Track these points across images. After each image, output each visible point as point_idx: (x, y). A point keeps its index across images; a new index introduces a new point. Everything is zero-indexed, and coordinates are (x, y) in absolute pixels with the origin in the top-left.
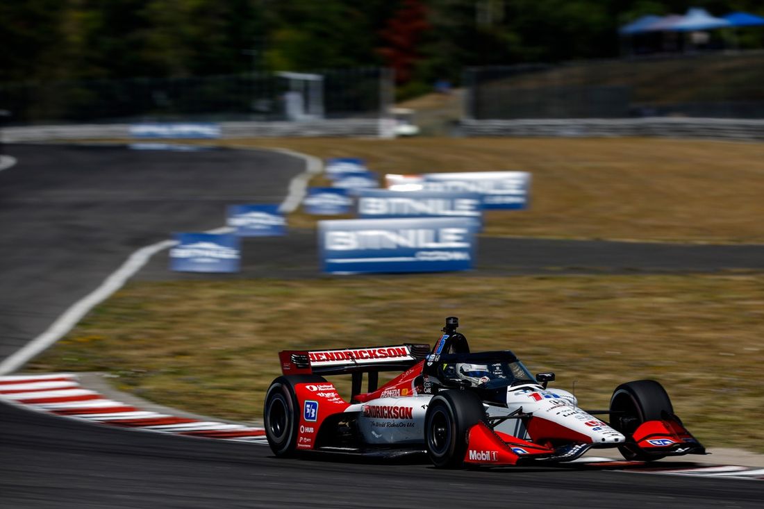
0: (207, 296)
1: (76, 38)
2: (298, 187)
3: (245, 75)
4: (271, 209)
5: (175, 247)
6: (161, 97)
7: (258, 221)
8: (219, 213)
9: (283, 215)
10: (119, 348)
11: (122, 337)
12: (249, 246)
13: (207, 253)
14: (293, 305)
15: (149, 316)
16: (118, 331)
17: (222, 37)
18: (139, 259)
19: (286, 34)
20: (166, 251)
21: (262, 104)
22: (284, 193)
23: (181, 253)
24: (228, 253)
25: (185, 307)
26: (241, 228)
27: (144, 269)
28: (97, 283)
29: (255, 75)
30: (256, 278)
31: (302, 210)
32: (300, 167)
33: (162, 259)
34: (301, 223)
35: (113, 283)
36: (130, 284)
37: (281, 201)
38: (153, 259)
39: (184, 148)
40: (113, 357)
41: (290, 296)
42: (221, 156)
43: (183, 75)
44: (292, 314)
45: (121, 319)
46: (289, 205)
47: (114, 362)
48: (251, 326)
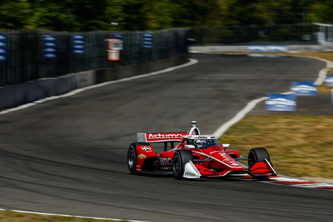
0: (282, 122)
1: (224, 7)
2: (323, 74)
3: (299, 24)
4: (310, 84)
5: (267, 100)
6: (262, 34)
7: (304, 89)
8: (287, 85)
9: (315, 86)
10: (243, 144)
11: (244, 139)
12: (300, 100)
13: (282, 103)
14: (320, 126)
15: (256, 130)
16: (242, 137)
17: (289, 7)
18: (251, 105)
19: (318, 6)
20: (264, 101)
21: (307, 37)
22: (317, 77)
23: (270, 103)
24: (291, 103)
25: (272, 126)
26: (297, 92)
27: (253, 109)
28: (233, 115)
29: (304, 24)
30: (303, 114)
31: (324, 84)
32: (324, 65)
33: (262, 105)
34: (324, 90)
35: (240, 116)
36: (247, 116)
37: (315, 80)
38: (258, 105)
39: (272, 56)
40: (240, 148)
41: (319, 123)
42: (288, 60)
43: (272, 24)
44: (319, 130)
45: (244, 131)
46: (319, 82)
47: (240, 150)
48: (301, 135)
